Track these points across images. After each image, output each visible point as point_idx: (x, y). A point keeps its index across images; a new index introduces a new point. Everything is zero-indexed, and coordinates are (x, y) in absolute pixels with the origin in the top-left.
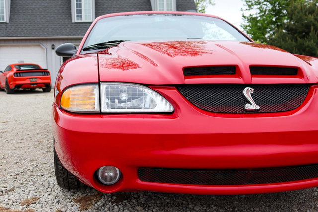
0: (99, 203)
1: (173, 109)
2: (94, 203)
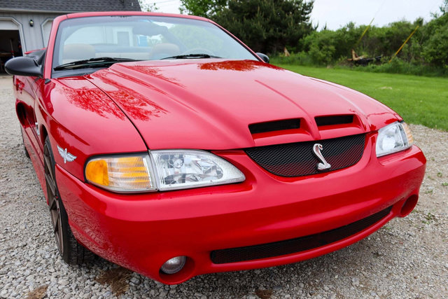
0: (134, 280)
1: (245, 179)
2: (127, 282)
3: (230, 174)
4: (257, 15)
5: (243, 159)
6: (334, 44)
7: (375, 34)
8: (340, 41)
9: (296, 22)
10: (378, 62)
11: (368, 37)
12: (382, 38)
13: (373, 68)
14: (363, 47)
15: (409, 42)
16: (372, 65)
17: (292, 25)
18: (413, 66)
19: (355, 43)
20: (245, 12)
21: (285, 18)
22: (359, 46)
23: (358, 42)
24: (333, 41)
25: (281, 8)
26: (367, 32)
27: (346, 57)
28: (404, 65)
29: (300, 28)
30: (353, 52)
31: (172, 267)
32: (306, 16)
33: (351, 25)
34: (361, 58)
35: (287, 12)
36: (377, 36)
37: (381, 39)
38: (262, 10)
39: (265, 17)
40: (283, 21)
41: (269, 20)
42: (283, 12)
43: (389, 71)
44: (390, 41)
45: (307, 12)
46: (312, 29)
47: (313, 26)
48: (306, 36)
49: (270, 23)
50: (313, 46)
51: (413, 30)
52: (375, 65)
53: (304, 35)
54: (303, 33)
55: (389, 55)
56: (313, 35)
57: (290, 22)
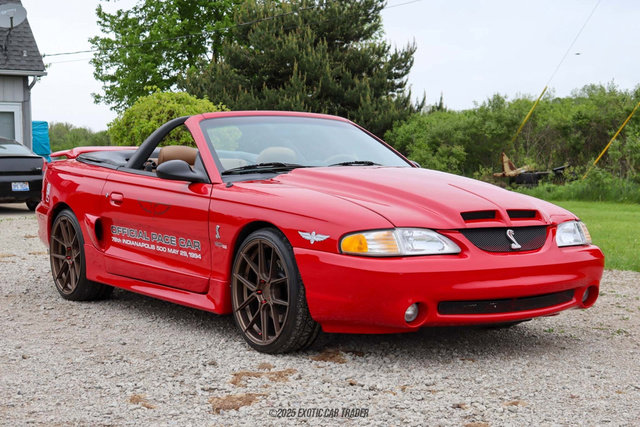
1: (460, 250)
3: (450, 247)
4: (292, 80)
5: (460, 237)
6: (461, 142)
7: (551, 119)
8: (473, 136)
9: (377, 95)
10: (559, 178)
11: (535, 125)
12: (565, 128)
13: (549, 190)
14: (525, 147)
15: (622, 136)
16: (546, 185)
17: (369, 102)
18: (631, 185)
19: (508, 138)
20: (264, 73)
21: (353, 86)
22: (517, 145)
23: (514, 136)
24: (459, 135)
25: (343, 65)
26: (533, 115)
27: (490, 170)
28: (613, 183)
29: (387, 107)
30: (506, 159)
31: (409, 316)
32: (397, 82)
33: (498, 102)
34: (522, 170)
35: (357, 72)
36: (555, 123)
37: (564, 131)
38: (302, 69)
39: (309, 83)
40: (348, 94)
41: (317, 91)
42: (349, 74)
43: (583, 196)
44: (585, 134)
45: (400, 72)
46: (411, 108)
47: (414, 102)
48: (399, 126)
49: (319, 97)
50: (419, 147)
51: (629, 112)
52: (552, 185)
53: (396, 123)
54: (393, 119)
55: (582, 164)
56: (415, 124)
57: (364, 96)
